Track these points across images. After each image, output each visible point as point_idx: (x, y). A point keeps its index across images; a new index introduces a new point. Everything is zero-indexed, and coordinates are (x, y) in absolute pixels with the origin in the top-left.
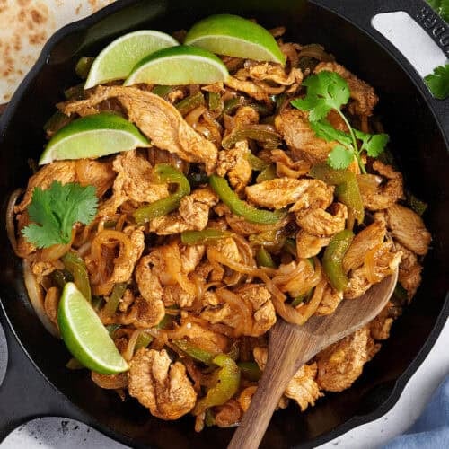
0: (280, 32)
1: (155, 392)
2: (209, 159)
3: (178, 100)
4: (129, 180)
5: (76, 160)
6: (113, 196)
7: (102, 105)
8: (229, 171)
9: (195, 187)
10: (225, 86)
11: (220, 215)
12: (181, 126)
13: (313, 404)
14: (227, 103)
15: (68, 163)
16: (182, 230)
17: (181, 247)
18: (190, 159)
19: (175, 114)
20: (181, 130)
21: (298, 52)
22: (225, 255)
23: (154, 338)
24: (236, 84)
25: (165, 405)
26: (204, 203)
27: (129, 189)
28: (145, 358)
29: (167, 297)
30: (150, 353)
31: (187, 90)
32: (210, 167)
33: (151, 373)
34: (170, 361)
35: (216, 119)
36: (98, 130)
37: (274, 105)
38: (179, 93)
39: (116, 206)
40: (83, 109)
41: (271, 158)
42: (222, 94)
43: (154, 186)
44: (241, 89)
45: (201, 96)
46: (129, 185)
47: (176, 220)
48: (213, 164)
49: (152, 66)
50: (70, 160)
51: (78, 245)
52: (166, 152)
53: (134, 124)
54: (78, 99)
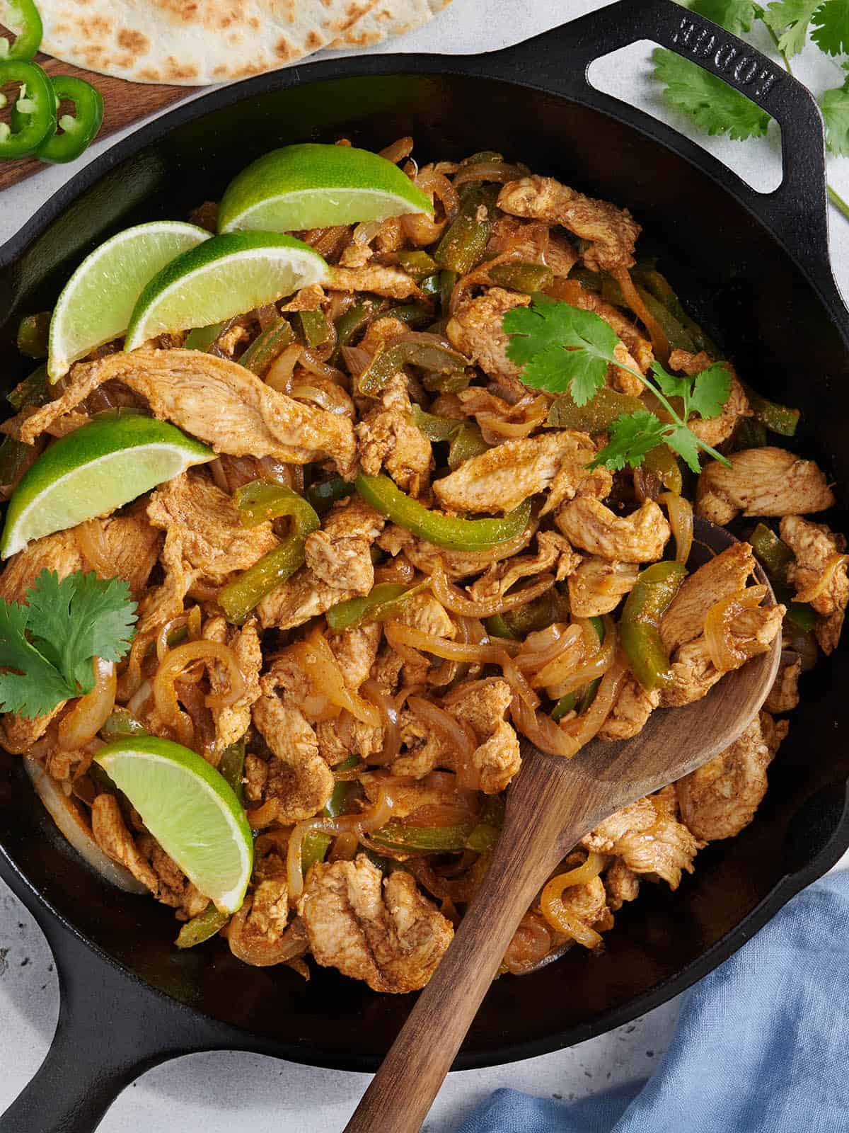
0: (405, 148)
1: (367, 944)
2: (340, 448)
3: (241, 347)
4: (191, 535)
5: (73, 529)
6: (169, 578)
7: (91, 403)
8: (385, 460)
9: (325, 511)
10: (327, 291)
11: (394, 553)
12: (264, 399)
13: (691, 870)
14: (339, 323)
15: (59, 537)
16: (328, 606)
17: (331, 638)
18: (301, 458)
19: (244, 377)
20: (267, 406)
21: (451, 177)
22: (424, 630)
23: (333, 838)
24: (346, 281)
25: (396, 963)
26: (357, 538)
27: (197, 554)
28: (329, 882)
29: (331, 746)
30: (336, 870)
31: (253, 324)
32: (346, 466)
33: (350, 910)
34: (379, 872)
35: (328, 362)
36: (104, 458)
37: (435, 299)
38: (239, 331)
39: (180, 596)
40: (56, 422)
41: (463, 408)
42: (325, 308)
43: (244, 532)
44: (360, 288)
45: (283, 325)
46: (195, 546)
47: (310, 588)
48: (349, 456)
49: (170, 297)
50: (61, 532)
51: (125, 695)
52: (250, 459)
53: (169, 421)
54: (40, 405)
